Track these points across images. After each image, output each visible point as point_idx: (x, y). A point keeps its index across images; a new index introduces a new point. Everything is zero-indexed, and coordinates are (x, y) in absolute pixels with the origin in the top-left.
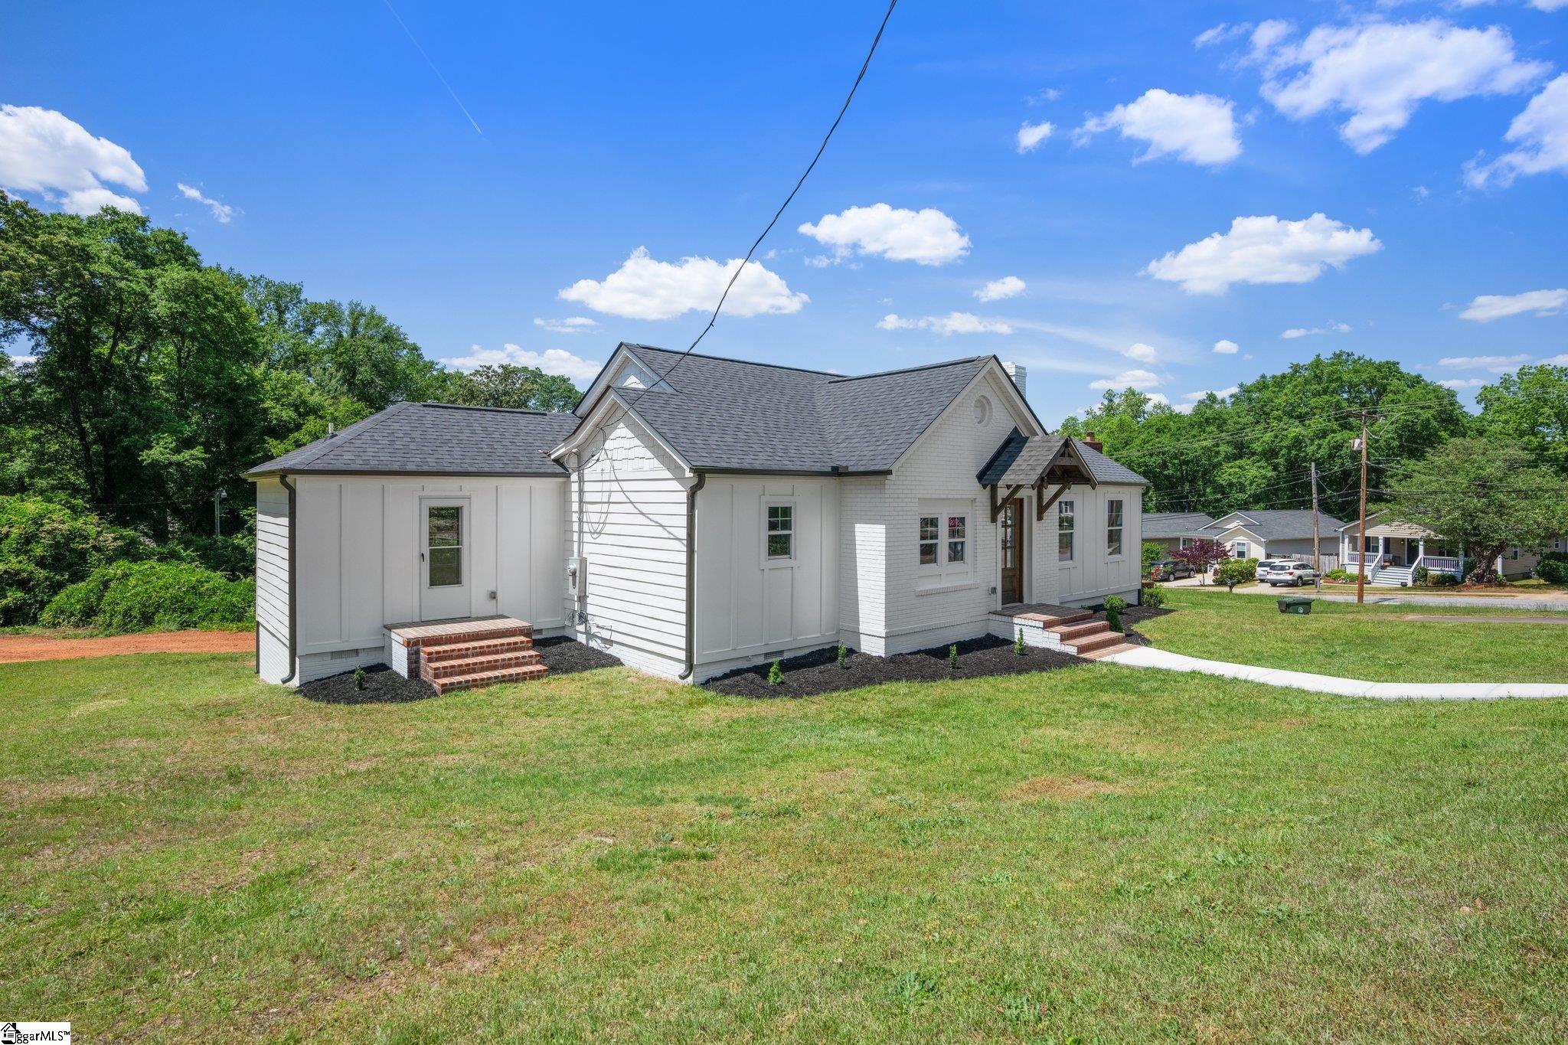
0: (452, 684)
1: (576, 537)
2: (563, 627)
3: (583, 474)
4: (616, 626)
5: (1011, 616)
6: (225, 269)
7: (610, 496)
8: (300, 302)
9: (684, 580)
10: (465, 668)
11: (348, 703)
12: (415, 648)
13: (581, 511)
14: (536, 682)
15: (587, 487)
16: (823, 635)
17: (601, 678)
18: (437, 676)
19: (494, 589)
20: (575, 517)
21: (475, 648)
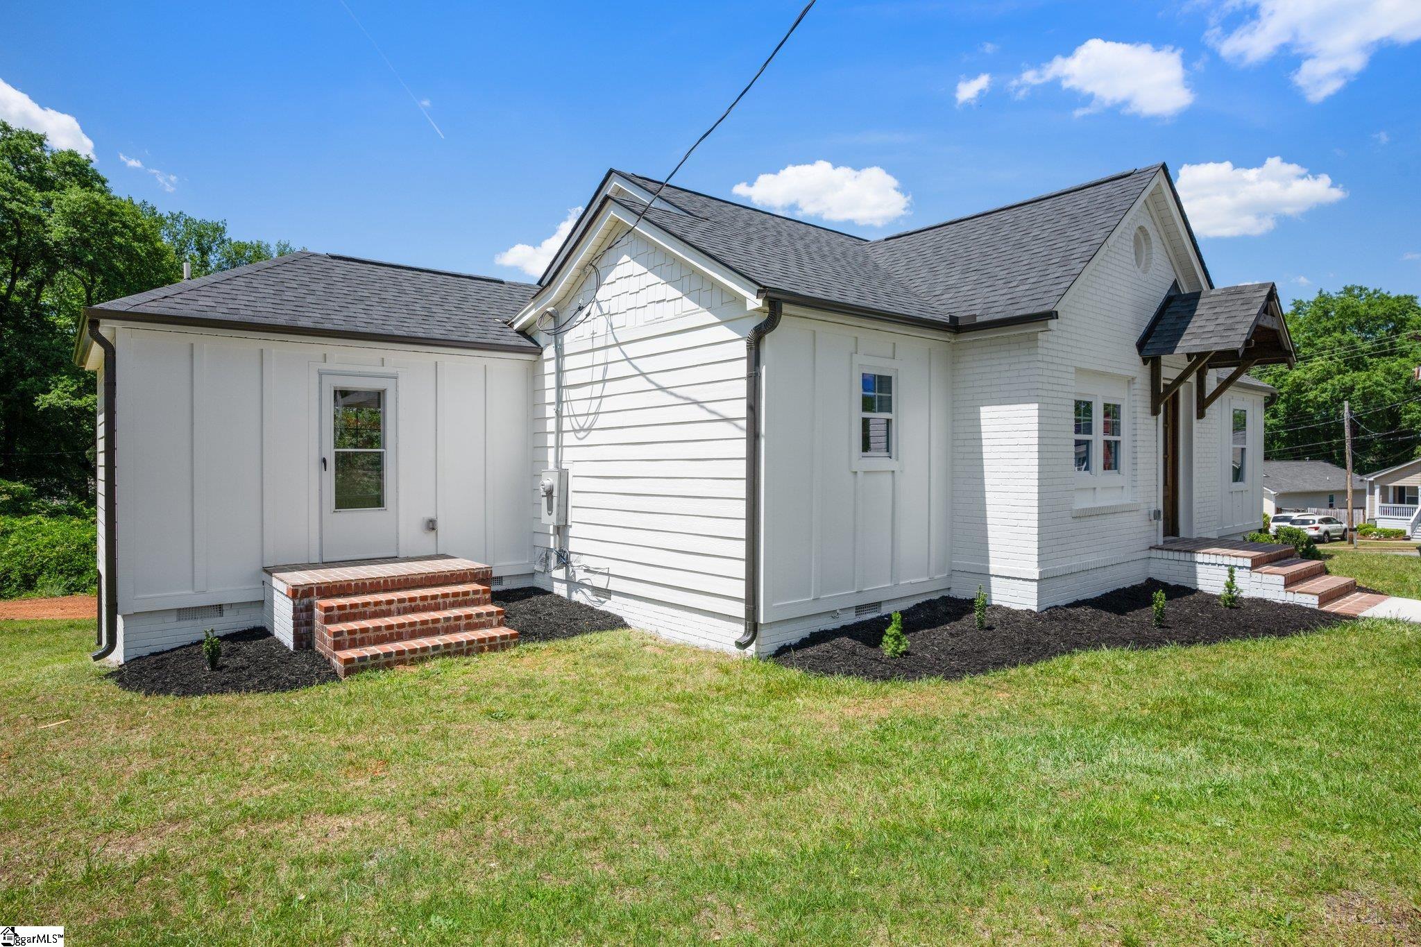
0: (363, 659)
1: (551, 440)
2: (532, 575)
3: (562, 345)
4: (616, 568)
5: (1192, 552)
6: (137, 201)
7: (605, 371)
8: (223, 241)
9: (742, 485)
10: (385, 632)
11: (184, 694)
12: (306, 601)
13: (559, 401)
14: (500, 655)
15: (568, 363)
16: (932, 579)
17: (601, 647)
18: (338, 646)
19: (432, 516)
20: (550, 411)
21: (401, 601)
